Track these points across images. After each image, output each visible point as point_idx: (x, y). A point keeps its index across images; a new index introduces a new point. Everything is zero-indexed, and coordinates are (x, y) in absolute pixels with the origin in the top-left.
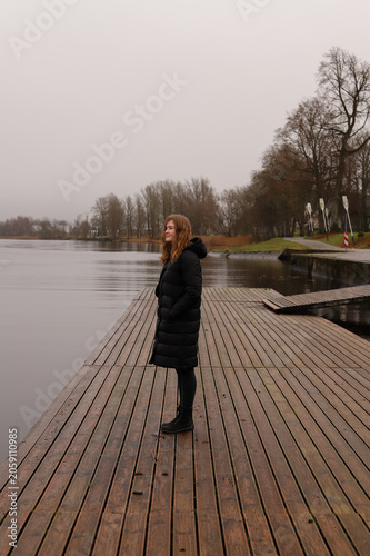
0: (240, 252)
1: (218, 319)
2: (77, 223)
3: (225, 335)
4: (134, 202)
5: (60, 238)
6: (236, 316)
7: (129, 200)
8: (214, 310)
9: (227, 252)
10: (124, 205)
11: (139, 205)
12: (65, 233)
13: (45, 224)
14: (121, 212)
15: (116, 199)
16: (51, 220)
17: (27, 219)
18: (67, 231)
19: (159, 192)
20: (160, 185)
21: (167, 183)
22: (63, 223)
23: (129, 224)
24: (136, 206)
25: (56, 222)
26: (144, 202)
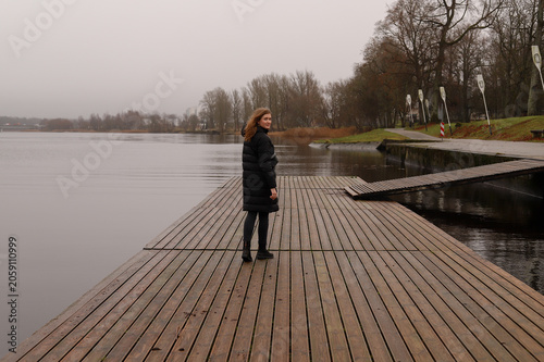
0: (340, 143)
1: (294, 205)
2: (186, 117)
3: (295, 220)
4: (240, 95)
5: (170, 132)
6: (313, 202)
7: (236, 93)
8: (294, 197)
9: (328, 144)
10: (231, 98)
11: (246, 99)
12: (174, 126)
13: (154, 118)
14: (228, 105)
15: (224, 93)
16: (161, 114)
17: (137, 113)
18: (177, 124)
19: (265, 86)
20: (265, 79)
21: (272, 77)
22: (173, 117)
23: (236, 116)
24: (243, 100)
25: (165, 116)
26: (250, 96)
